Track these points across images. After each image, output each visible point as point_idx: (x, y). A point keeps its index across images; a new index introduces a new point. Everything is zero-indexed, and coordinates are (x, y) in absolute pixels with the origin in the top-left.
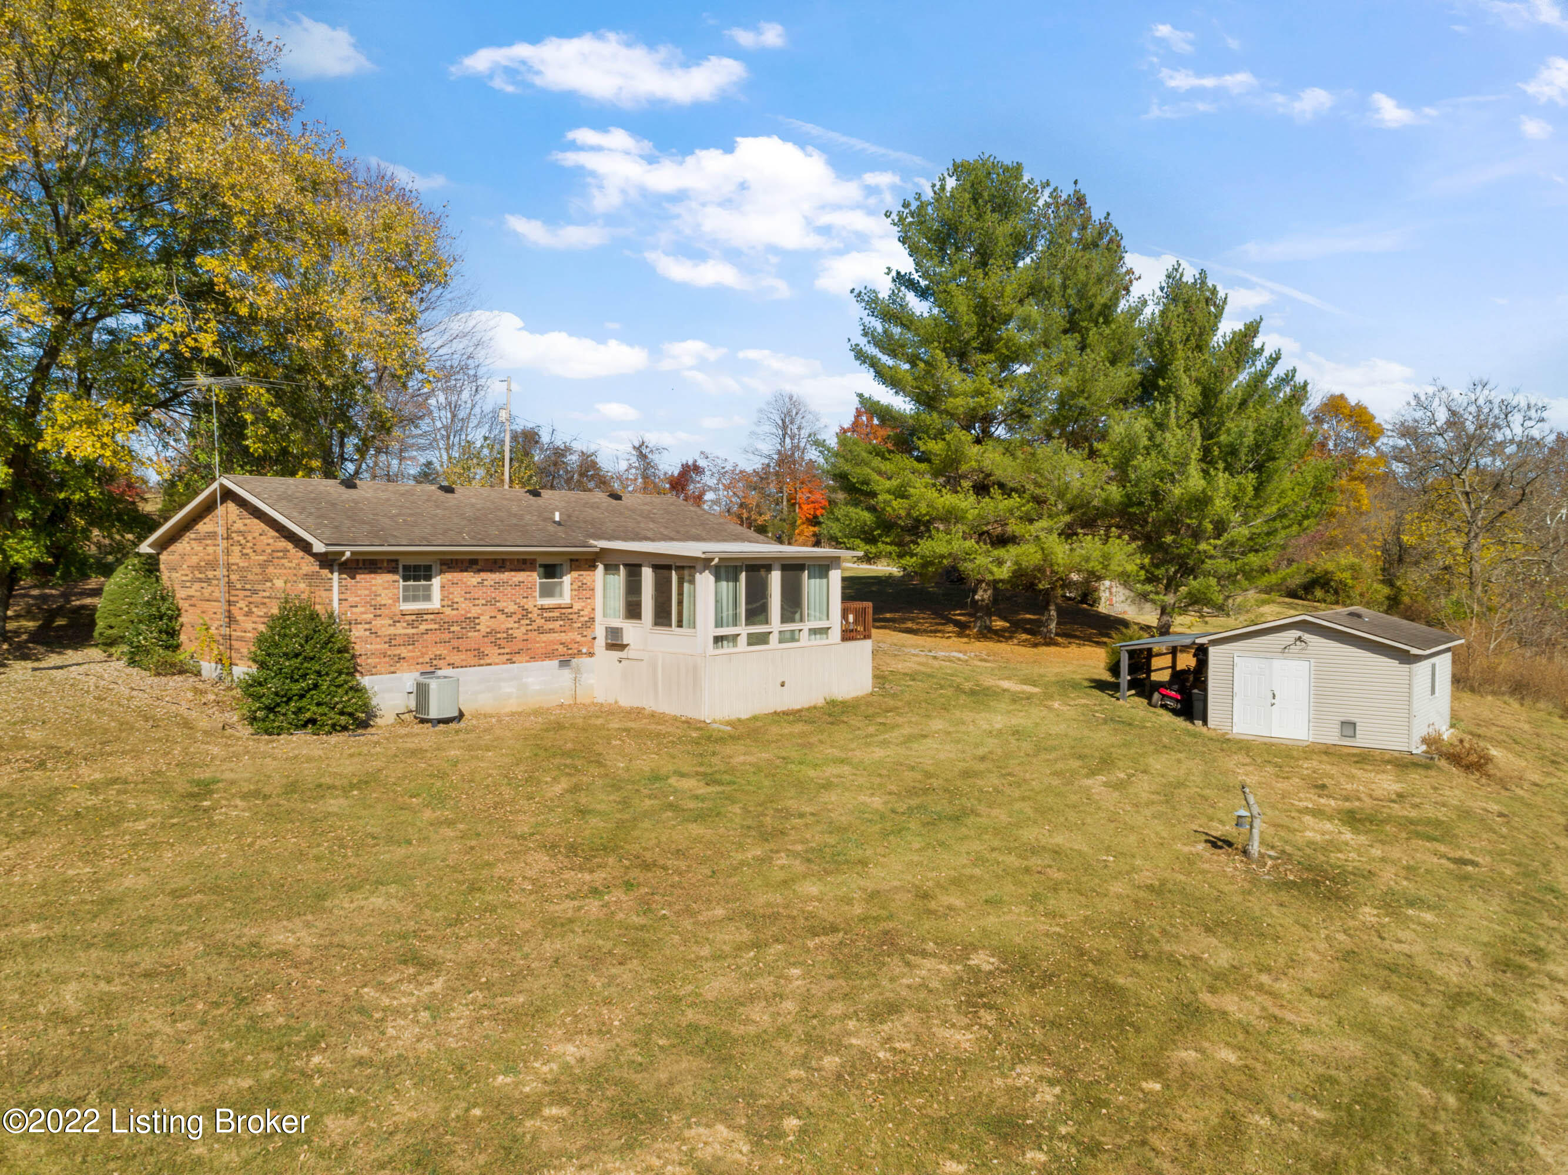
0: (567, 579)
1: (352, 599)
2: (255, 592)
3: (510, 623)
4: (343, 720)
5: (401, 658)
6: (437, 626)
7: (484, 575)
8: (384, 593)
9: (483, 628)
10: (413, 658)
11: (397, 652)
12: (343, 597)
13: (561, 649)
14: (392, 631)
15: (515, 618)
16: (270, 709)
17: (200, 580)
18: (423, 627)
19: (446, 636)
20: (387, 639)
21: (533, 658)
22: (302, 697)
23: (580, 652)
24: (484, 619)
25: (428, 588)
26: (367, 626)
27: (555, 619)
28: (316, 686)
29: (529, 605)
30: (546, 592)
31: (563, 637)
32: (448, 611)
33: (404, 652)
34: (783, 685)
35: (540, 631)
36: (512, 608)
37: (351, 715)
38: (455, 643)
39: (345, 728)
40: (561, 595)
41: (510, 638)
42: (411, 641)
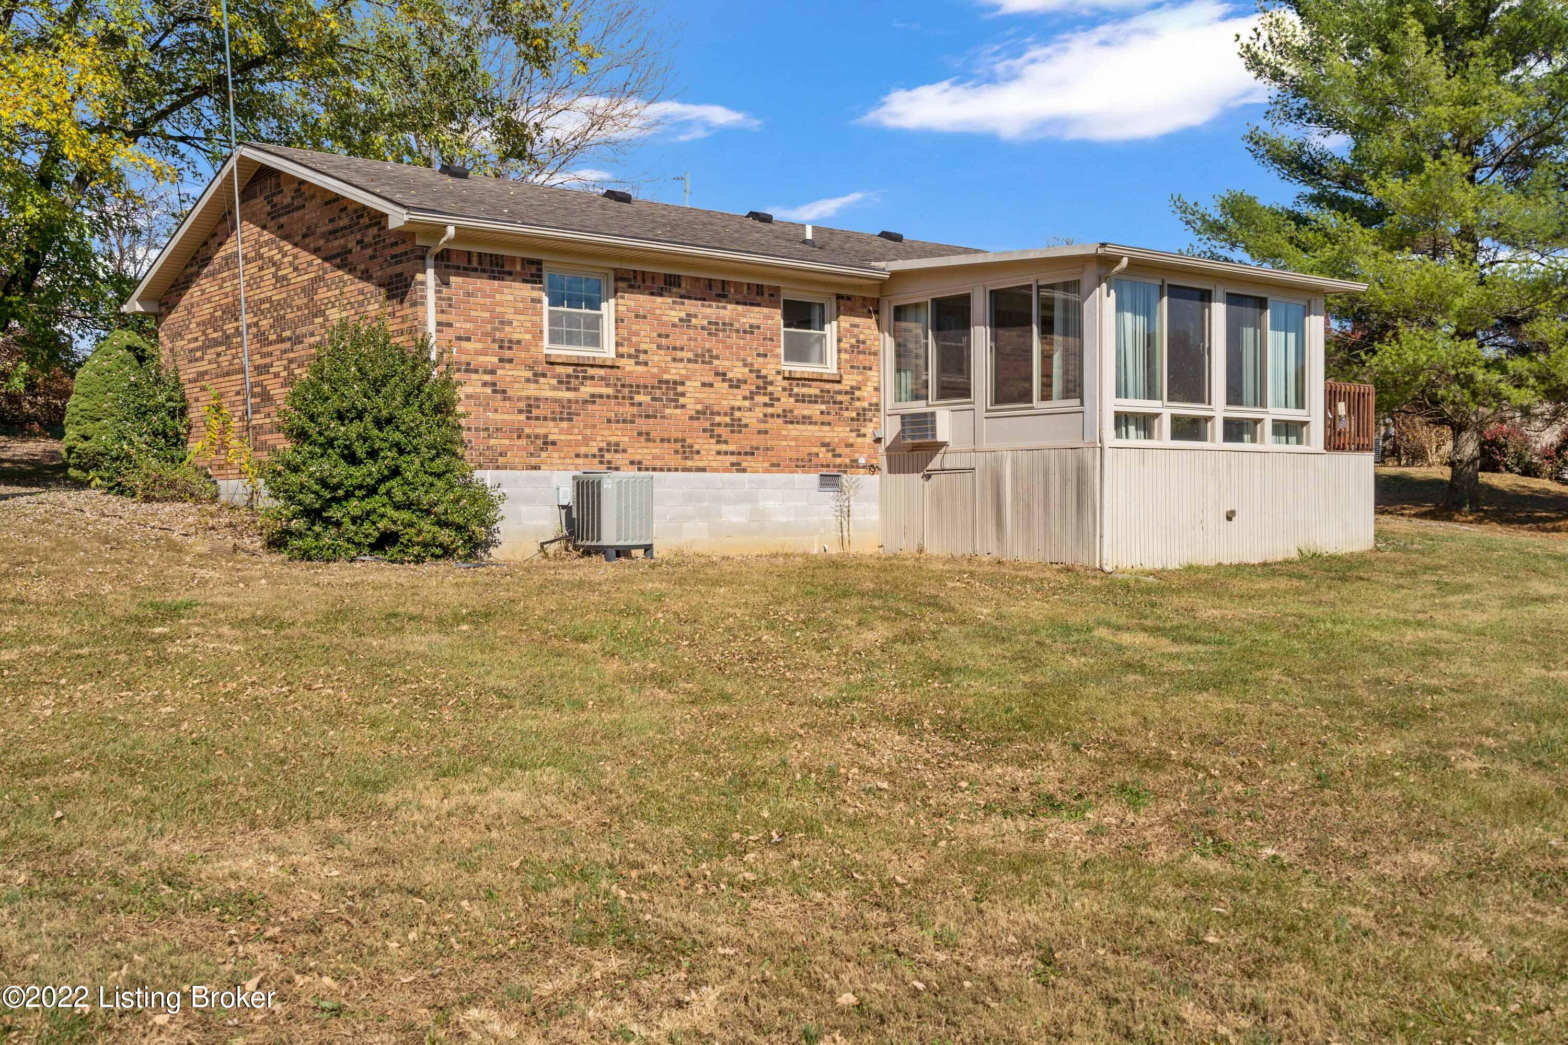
0: (831, 330)
1: (461, 326)
2: (298, 340)
3: (736, 399)
4: (445, 536)
5: (548, 443)
6: (610, 391)
7: (691, 306)
8: (517, 319)
9: (692, 406)
10: (569, 444)
11: (541, 431)
12: (444, 318)
13: (824, 455)
14: (532, 390)
15: (745, 390)
16: (313, 515)
17: (216, 343)
18: (587, 390)
19: (628, 410)
20: (522, 405)
21: (776, 466)
22: (372, 491)
23: (854, 464)
24: (692, 386)
25: (595, 323)
26: (487, 378)
27: (813, 400)
28: (395, 472)
29: (769, 369)
30: (797, 352)
31: (826, 433)
32: (628, 365)
33: (553, 431)
34: (1230, 516)
35: (788, 417)
36: (739, 372)
37: (459, 528)
38: (643, 424)
39: (447, 552)
40: (822, 359)
41: (737, 426)
42: (565, 412)
